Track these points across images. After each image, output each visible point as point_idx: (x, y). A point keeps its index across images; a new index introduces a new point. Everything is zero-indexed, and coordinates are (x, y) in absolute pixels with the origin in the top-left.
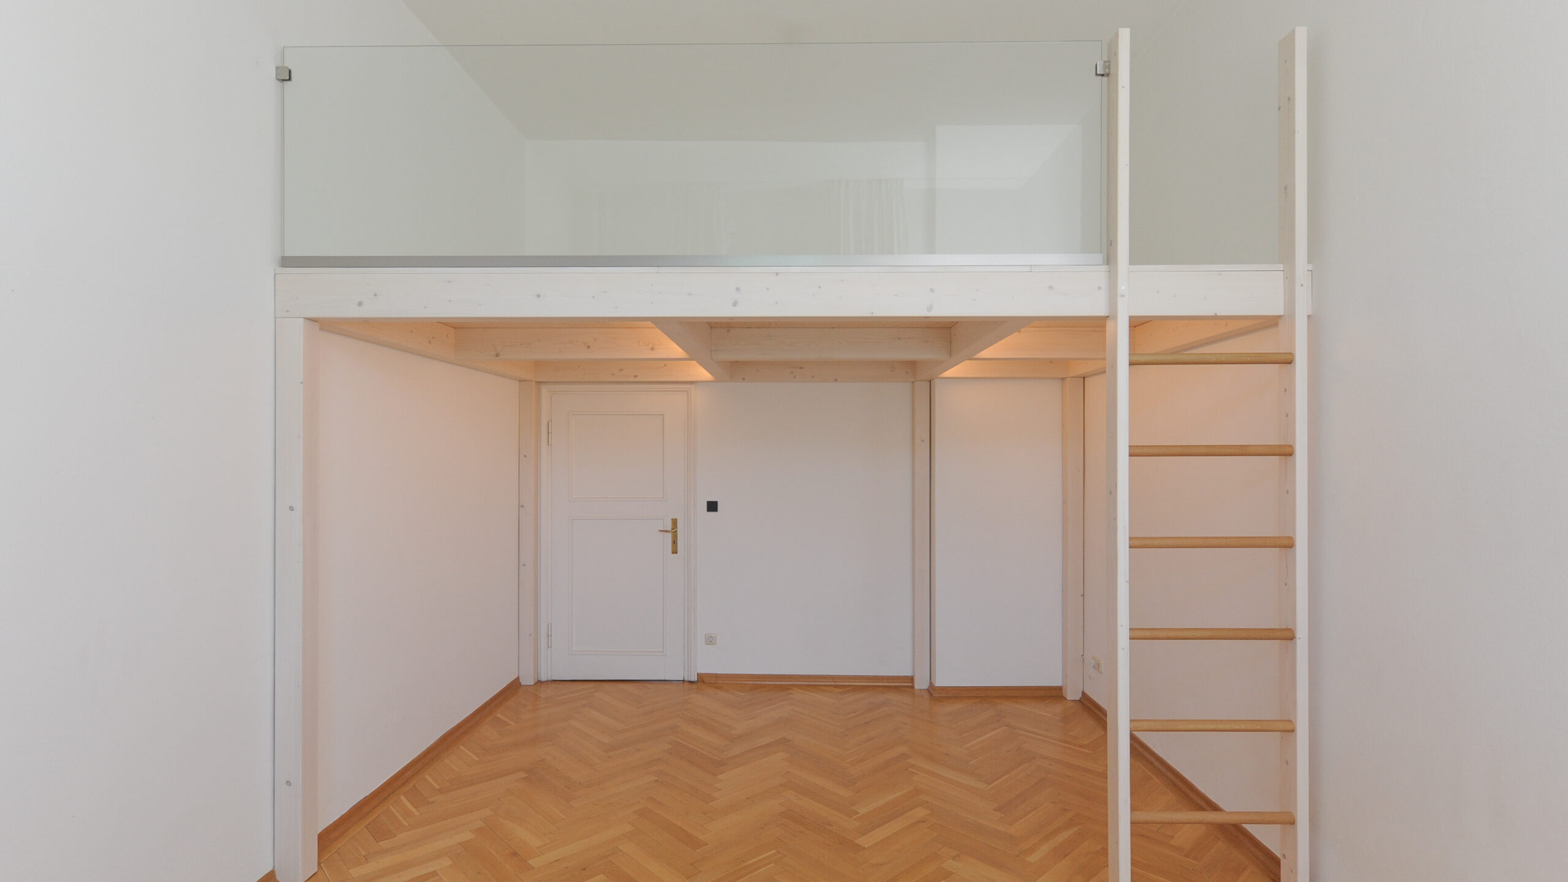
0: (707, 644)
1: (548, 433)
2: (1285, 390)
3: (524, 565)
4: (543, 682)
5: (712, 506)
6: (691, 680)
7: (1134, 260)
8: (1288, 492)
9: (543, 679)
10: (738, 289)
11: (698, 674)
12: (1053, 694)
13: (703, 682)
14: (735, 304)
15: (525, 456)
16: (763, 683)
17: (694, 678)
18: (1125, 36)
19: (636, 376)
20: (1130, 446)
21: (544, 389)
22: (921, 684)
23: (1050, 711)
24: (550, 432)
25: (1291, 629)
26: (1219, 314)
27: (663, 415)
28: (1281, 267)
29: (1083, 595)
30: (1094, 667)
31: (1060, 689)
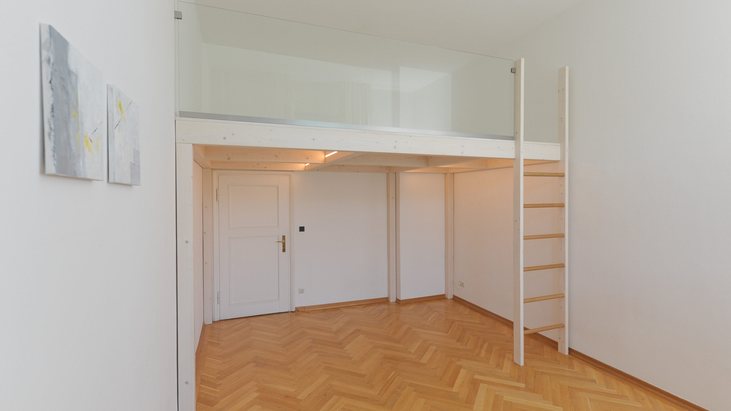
0: (300, 293)
1: (217, 195)
2: (561, 185)
3: (206, 263)
4: (216, 322)
5: (302, 229)
6: (293, 311)
7: (525, 140)
8: (562, 219)
9: (216, 320)
10: (396, 142)
11: (296, 308)
12: (442, 298)
13: (298, 311)
14: (395, 148)
15: (206, 207)
16: (326, 308)
17: (294, 310)
18: (523, 60)
19: (266, 167)
20: (524, 204)
21: (215, 173)
22: (393, 300)
23: (442, 304)
24: (218, 194)
25: (563, 264)
26: (544, 159)
27: (278, 186)
28: (559, 144)
29: (453, 258)
30: (460, 285)
31: (444, 295)
